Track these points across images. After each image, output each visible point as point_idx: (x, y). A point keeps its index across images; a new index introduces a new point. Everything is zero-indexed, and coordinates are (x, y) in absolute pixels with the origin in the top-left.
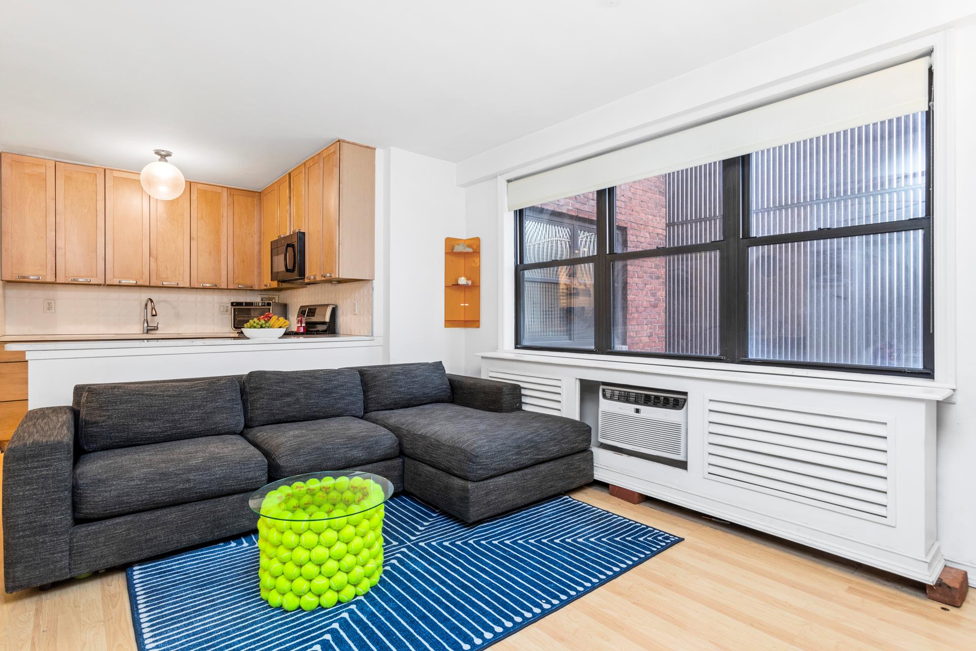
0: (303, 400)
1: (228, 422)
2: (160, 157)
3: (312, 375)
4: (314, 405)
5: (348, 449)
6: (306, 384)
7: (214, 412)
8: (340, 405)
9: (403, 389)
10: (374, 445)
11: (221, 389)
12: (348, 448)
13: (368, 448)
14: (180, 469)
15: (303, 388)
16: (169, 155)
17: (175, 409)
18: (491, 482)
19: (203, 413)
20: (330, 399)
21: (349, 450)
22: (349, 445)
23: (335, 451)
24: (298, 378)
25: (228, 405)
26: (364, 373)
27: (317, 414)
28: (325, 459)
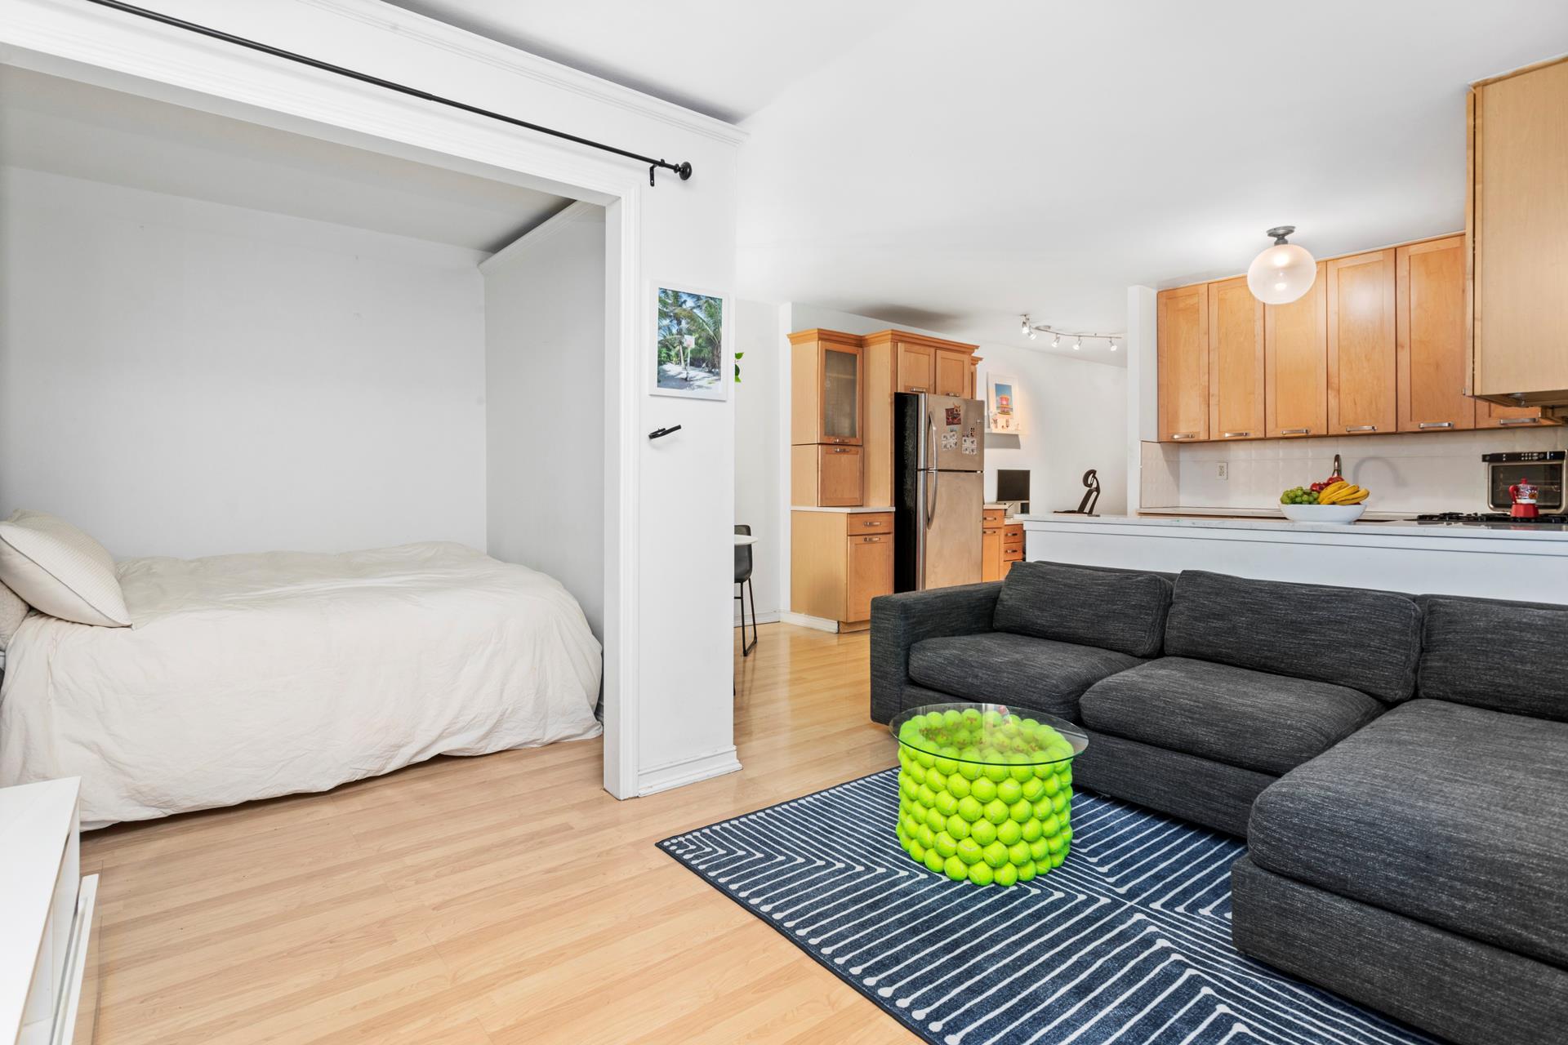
0: (1244, 632)
1: (1123, 636)
2: (1276, 239)
3: (1279, 591)
4: (1264, 646)
5: (1190, 721)
6: (1257, 605)
7: (1107, 617)
8: (1326, 660)
9: (1528, 667)
10: (1248, 735)
11: (1129, 588)
12: (1191, 718)
13: (1232, 734)
14: (977, 662)
15: (1248, 610)
16: (1290, 230)
17: (1064, 602)
18: (1300, 893)
19: (1093, 615)
20: (1302, 642)
21: (1192, 723)
22: (1197, 716)
23: (1164, 714)
24: (1247, 592)
25: (1131, 612)
26: (1434, 608)
27: (1270, 663)
28: (1143, 719)
